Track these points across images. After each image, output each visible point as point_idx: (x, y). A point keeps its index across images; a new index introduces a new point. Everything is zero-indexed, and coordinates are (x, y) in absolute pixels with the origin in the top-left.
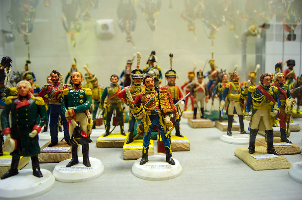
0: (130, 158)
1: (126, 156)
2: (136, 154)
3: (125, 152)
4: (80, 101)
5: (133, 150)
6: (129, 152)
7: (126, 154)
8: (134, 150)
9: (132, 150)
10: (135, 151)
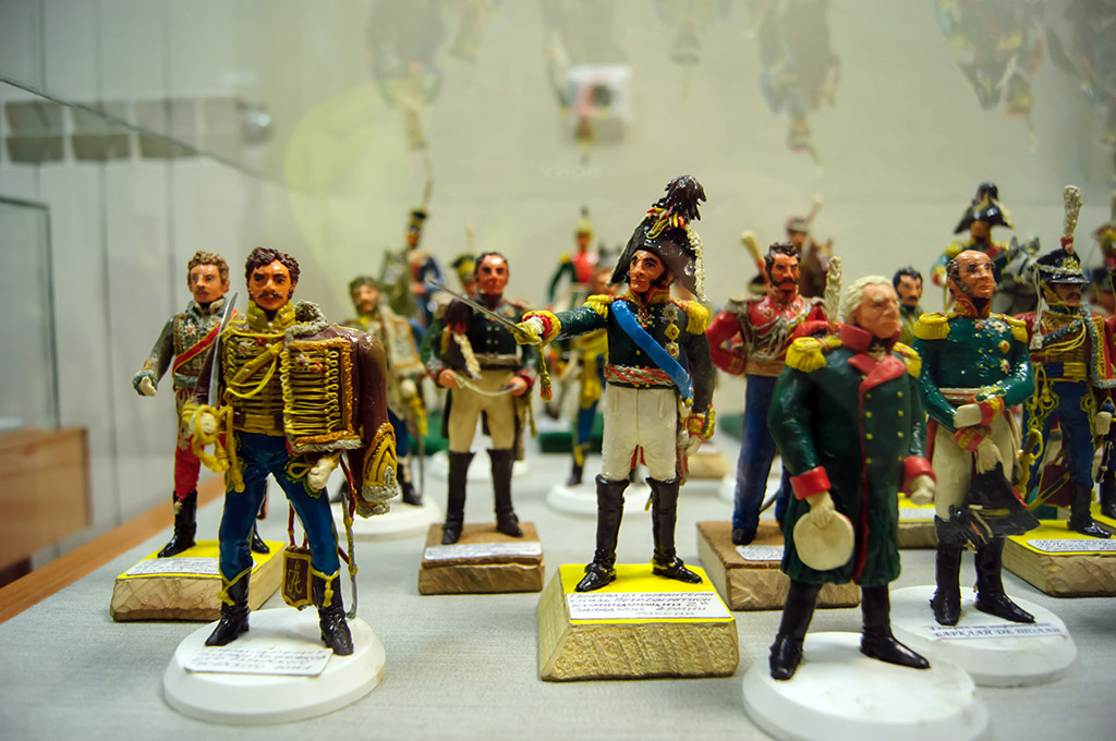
0: (1078, 589)
1: (1066, 584)
2: (1097, 574)
3: (1056, 565)
4: (1000, 363)
5: (1085, 561)
6: (1071, 565)
7: (1062, 576)
8: (1089, 559)
9: (1080, 559)
10: (1092, 563)
